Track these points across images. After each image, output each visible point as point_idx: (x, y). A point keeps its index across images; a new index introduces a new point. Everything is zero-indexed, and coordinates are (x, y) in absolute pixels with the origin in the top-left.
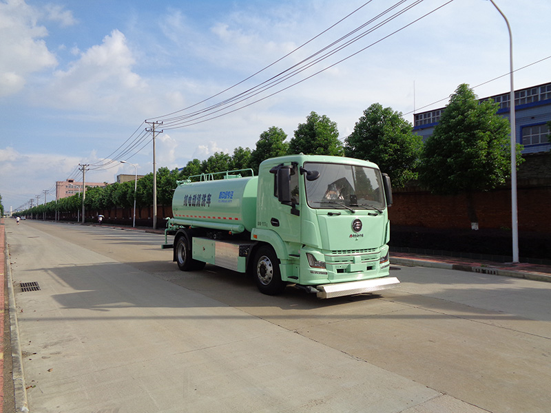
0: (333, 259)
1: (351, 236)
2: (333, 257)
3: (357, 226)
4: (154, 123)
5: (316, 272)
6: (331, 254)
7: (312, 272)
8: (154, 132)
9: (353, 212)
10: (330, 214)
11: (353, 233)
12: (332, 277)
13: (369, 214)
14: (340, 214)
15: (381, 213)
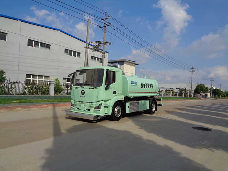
1: (81, 96)
3: (83, 93)
6: (76, 102)
9: (83, 87)
10: (76, 88)
12: (75, 110)
13: (90, 88)
14: (79, 88)
15: (96, 88)
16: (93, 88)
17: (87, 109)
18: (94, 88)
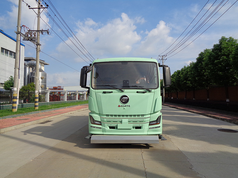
0: (105, 120)
1: (119, 106)
2: (106, 119)
3: (124, 100)
4: (163, 56)
5: (94, 127)
6: (105, 117)
7: (91, 126)
8: (163, 60)
9: (123, 91)
10: (104, 93)
11: (121, 104)
12: (104, 130)
13: (137, 92)
14: (112, 92)
15: (150, 91)
16: (144, 93)
17: (133, 127)
18: (146, 92)
